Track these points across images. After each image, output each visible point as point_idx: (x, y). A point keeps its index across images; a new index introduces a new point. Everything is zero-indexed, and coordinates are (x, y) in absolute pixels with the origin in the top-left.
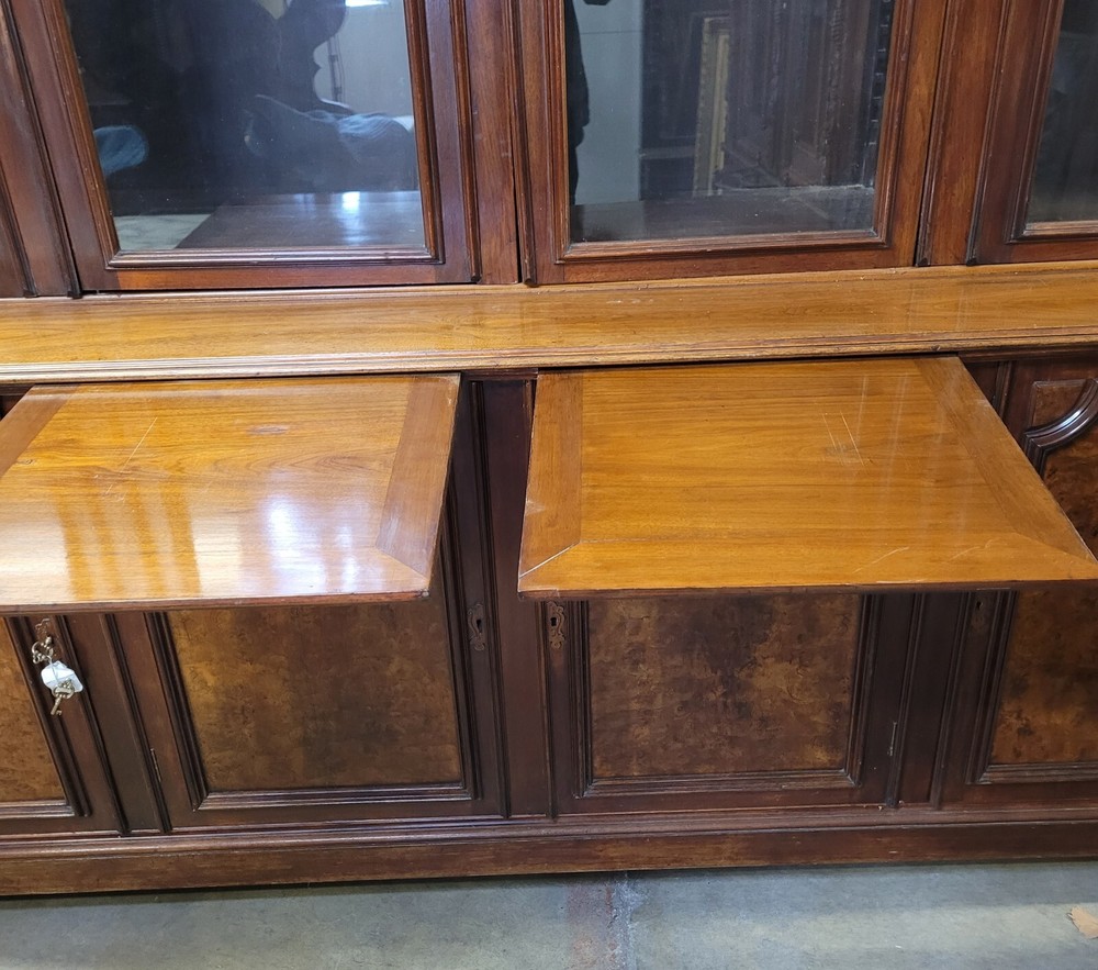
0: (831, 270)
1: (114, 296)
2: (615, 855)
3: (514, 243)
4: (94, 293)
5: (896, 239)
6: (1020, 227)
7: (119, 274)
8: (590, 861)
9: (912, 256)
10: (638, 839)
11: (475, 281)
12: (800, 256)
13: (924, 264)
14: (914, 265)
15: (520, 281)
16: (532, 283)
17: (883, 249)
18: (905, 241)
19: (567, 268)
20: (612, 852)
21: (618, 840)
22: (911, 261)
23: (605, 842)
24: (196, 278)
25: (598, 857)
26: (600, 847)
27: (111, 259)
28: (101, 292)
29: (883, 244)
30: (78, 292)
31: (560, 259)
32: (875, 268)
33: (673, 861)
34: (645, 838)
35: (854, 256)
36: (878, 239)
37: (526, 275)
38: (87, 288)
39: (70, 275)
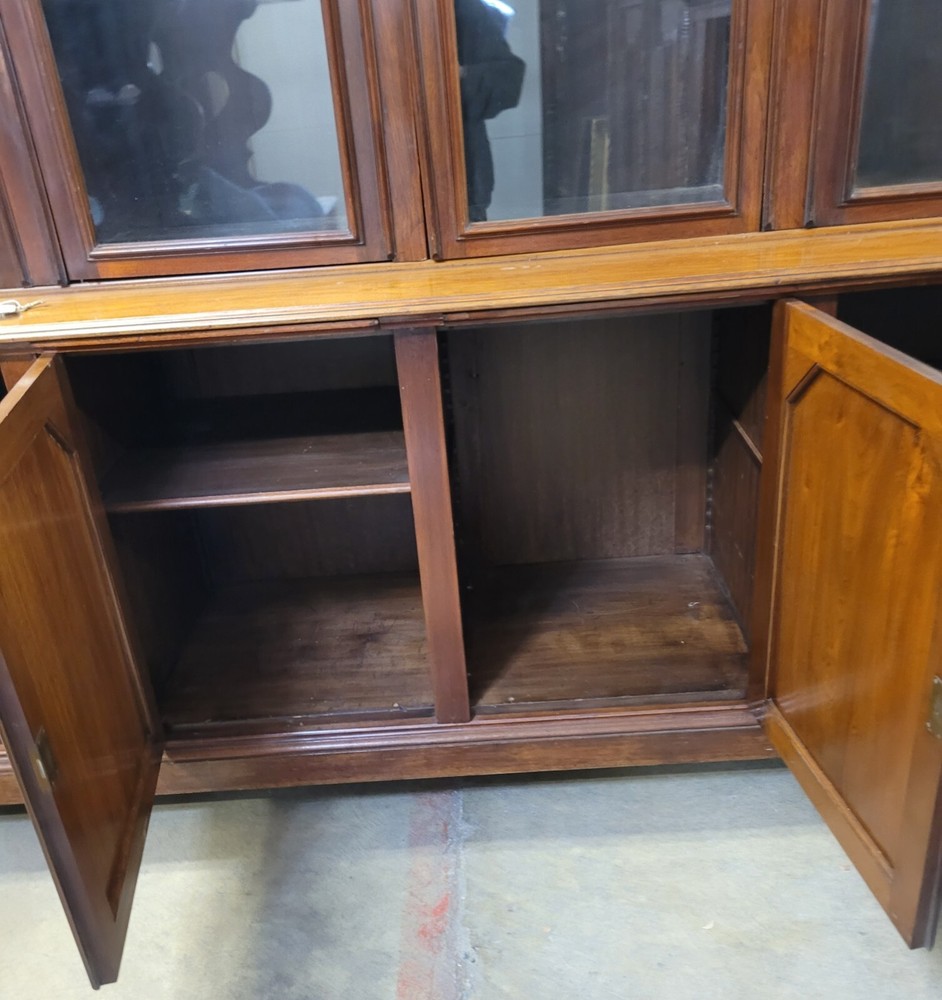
0: (691, 237)
1: (95, 284)
2: (529, 757)
3: (422, 225)
4: (78, 282)
5: (744, 208)
6: (848, 192)
7: (99, 265)
8: (508, 764)
9: (759, 222)
10: (548, 741)
11: (391, 259)
12: (664, 226)
13: (769, 228)
14: (760, 231)
15: (429, 258)
16: (439, 259)
17: (733, 217)
18: (751, 209)
19: (467, 244)
20: (526, 755)
21: (530, 743)
22: (758, 227)
23: (520, 746)
24: (161, 266)
25: (514, 760)
26: (515, 750)
27: (91, 250)
28: (85, 281)
29: (733, 211)
30: (67, 281)
31: (462, 236)
32: (729, 234)
33: (579, 762)
34: (554, 741)
35: (709, 223)
36: (729, 207)
37: (433, 251)
38: (73, 278)
39: (59, 266)
